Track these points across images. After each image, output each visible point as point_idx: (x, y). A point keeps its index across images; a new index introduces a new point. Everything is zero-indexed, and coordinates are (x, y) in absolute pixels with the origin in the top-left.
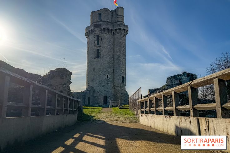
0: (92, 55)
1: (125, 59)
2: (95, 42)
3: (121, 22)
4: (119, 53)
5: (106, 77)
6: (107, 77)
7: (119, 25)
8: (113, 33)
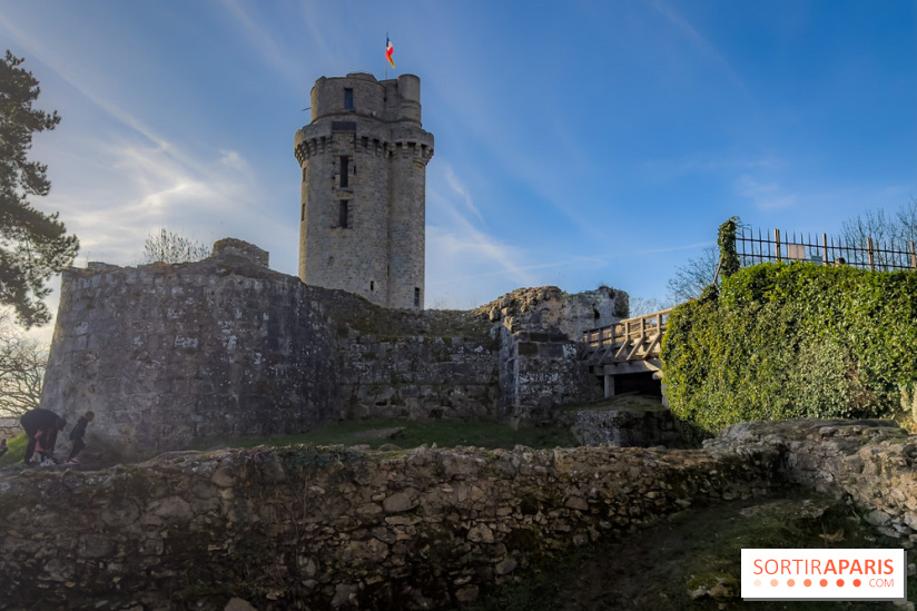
0: (322, 217)
1: (424, 235)
2: (334, 178)
3: (415, 121)
4: (407, 218)
5: (369, 288)
6: (372, 288)
7: (410, 131)
8: (391, 153)
